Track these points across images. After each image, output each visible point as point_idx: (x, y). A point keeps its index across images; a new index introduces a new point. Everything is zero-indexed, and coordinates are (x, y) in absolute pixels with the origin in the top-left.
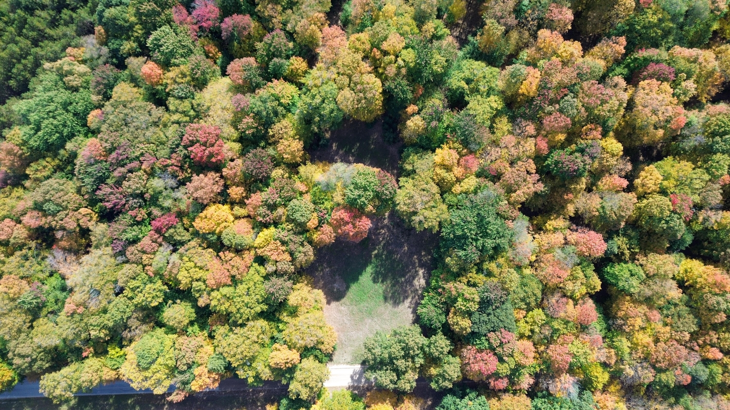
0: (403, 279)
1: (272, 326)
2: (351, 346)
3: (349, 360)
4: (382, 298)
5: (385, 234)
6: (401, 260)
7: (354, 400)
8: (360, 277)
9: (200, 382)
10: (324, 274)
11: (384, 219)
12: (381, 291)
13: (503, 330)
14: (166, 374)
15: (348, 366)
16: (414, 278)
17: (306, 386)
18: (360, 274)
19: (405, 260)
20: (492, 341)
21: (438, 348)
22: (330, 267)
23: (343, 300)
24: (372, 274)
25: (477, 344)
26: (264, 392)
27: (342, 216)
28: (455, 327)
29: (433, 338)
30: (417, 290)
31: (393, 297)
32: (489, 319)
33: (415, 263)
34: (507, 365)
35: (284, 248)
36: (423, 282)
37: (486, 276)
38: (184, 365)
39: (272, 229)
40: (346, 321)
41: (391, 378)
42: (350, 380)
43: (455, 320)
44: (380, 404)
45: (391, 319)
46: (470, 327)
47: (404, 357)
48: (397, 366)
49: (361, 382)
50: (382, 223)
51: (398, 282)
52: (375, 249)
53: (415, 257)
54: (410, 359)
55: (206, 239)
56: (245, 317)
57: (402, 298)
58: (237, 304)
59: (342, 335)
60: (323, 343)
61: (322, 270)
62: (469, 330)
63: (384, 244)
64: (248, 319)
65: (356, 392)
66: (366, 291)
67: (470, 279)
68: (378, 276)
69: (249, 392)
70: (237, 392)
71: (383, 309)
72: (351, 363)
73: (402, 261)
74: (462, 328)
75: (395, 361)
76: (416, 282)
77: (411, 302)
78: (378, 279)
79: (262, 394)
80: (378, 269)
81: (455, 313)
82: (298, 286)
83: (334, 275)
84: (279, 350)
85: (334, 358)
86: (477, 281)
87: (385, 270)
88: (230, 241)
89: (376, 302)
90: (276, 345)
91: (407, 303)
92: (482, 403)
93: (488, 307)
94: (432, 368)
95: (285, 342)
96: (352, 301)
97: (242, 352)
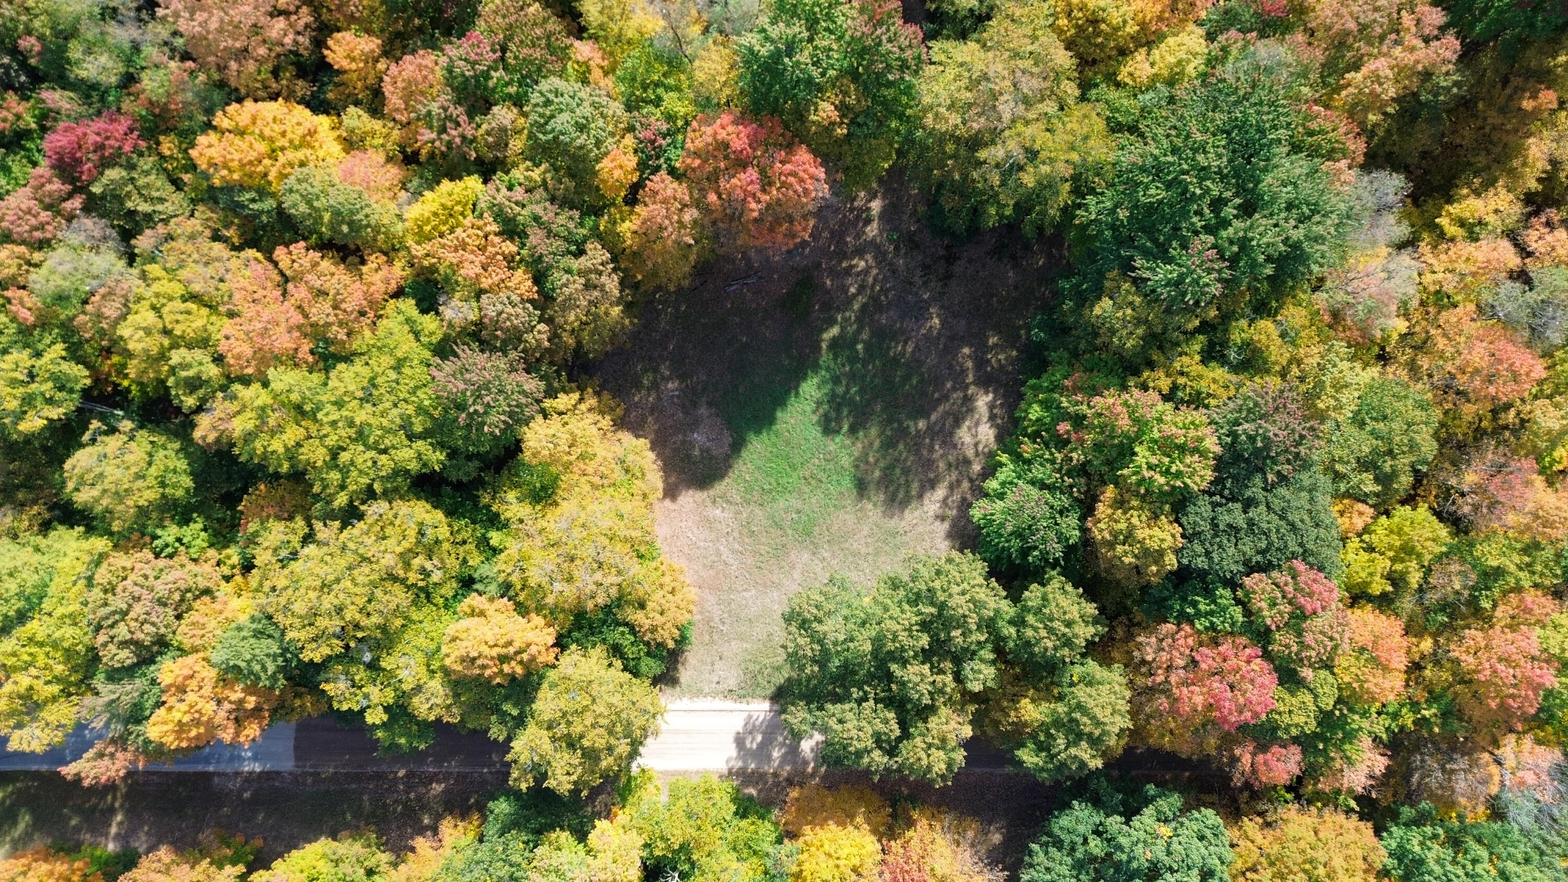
0: (922, 424)
1: (464, 535)
2: (741, 638)
3: (732, 683)
4: (847, 483)
5: (866, 272)
6: (916, 363)
7: (742, 813)
8: (779, 414)
9: (179, 713)
10: (659, 398)
11: (868, 221)
12: (846, 461)
13: (1299, 565)
14: (58, 680)
15: (729, 704)
16: (957, 423)
17: (571, 743)
18: (780, 401)
19: (932, 360)
20: (1260, 603)
21: (1056, 624)
22: (682, 378)
23: (720, 487)
24: (819, 403)
25: (1199, 614)
26: (445, 779)
27: (722, 135)
28: (1120, 549)
29: (1033, 594)
30: (967, 462)
31: (886, 481)
32: (1251, 523)
33: (964, 371)
34: (1308, 698)
35: (510, 247)
36: (987, 434)
37: (1237, 369)
38: (124, 644)
39: (473, 183)
40: (726, 555)
41: (880, 727)
42: (732, 751)
43: (1122, 526)
44: (832, 826)
45: (877, 554)
46: (1178, 552)
47: (926, 655)
48: (903, 684)
49: (769, 758)
50: (858, 236)
51: (903, 432)
52: (832, 322)
53: (966, 351)
54: (948, 665)
55: (235, 208)
56: (356, 482)
57: (915, 486)
58: (327, 429)
59: (712, 599)
60: (642, 606)
61: (655, 386)
62: (1171, 562)
63: (864, 307)
64: (370, 494)
65: (753, 791)
66: (797, 460)
67: (1181, 380)
68: (838, 410)
69: (396, 780)
70: (357, 778)
71: (850, 519)
72: (738, 694)
73: (920, 363)
74: (1146, 553)
75: (894, 667)
76: (964, 435)
77: (944, 501)
78: (838, 420)
79: (438, 788)
80: (840, 390)
81: (1120, 503)
82: (564, 401)
83: (695, 405)
84: (482, 614)
85: (685, 675)
86: (1203, 386)
87: (861, 391)
88: (309, 203)
89: (827, 495)
90: (473, 600)
91: (933, 501)
92: (1208, 833)
93: (1249, 476)
94: (1025, 702)
95: (506, 589)
96: (749, 490)
97: (339, 610)
